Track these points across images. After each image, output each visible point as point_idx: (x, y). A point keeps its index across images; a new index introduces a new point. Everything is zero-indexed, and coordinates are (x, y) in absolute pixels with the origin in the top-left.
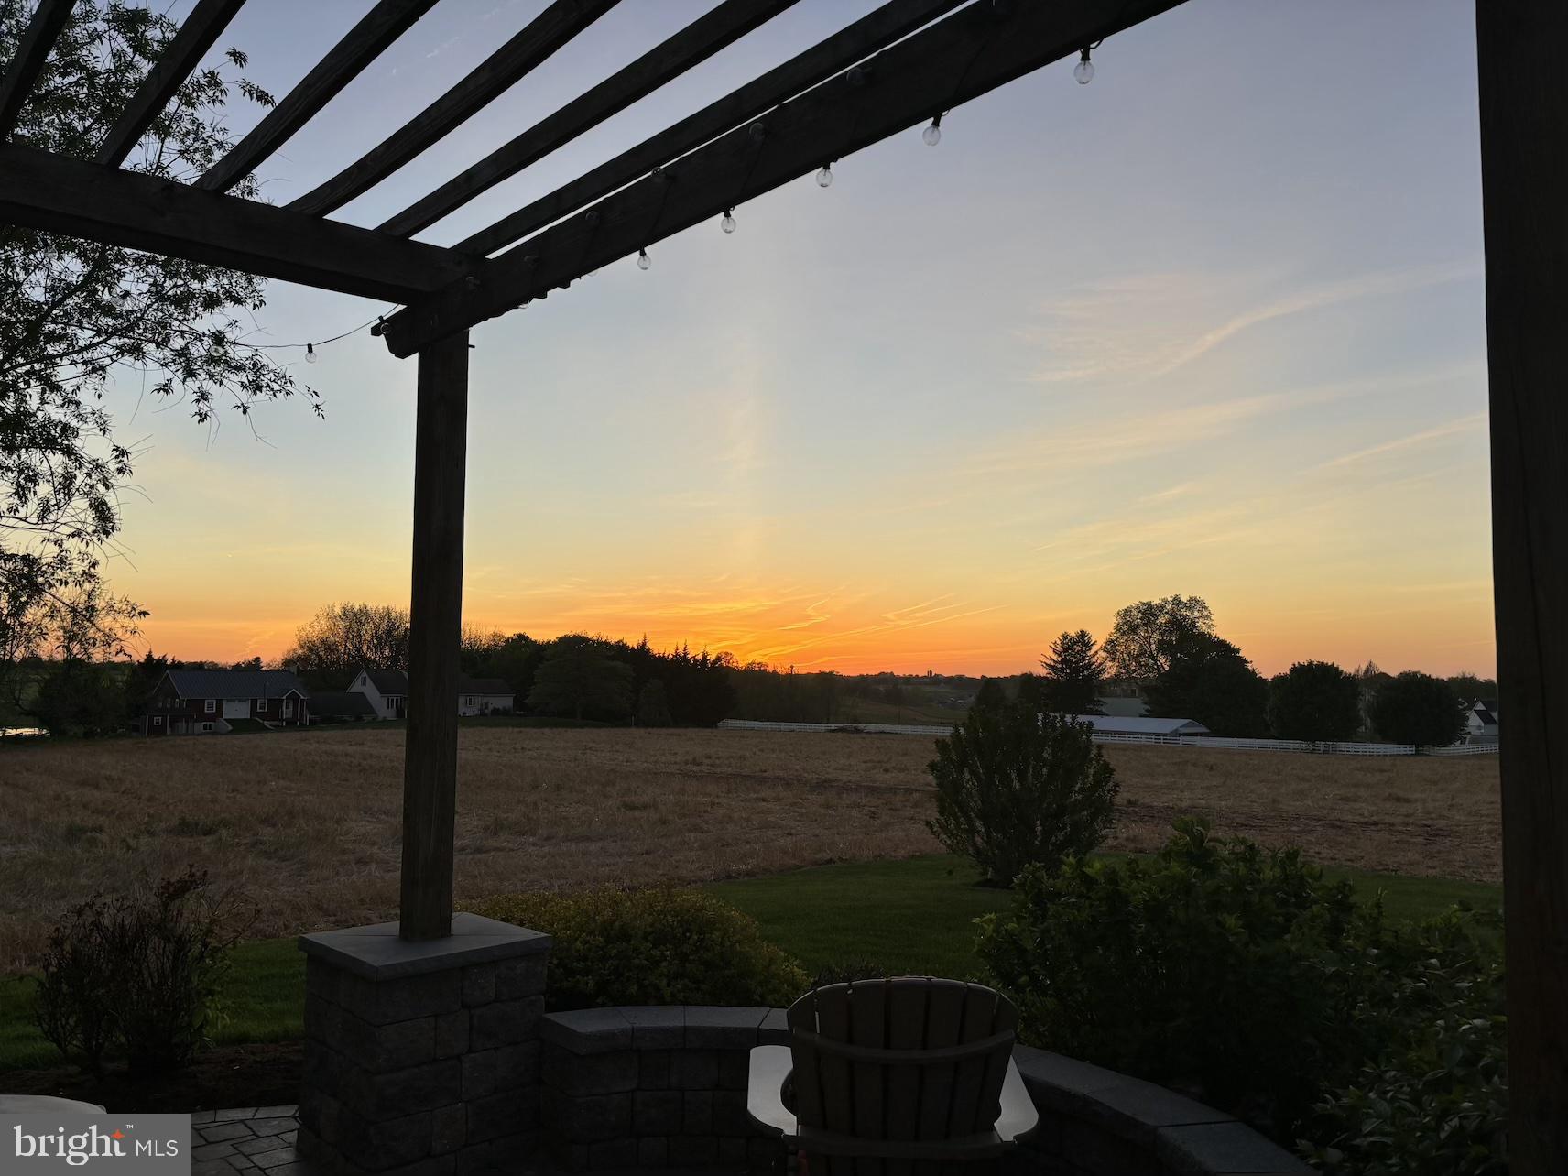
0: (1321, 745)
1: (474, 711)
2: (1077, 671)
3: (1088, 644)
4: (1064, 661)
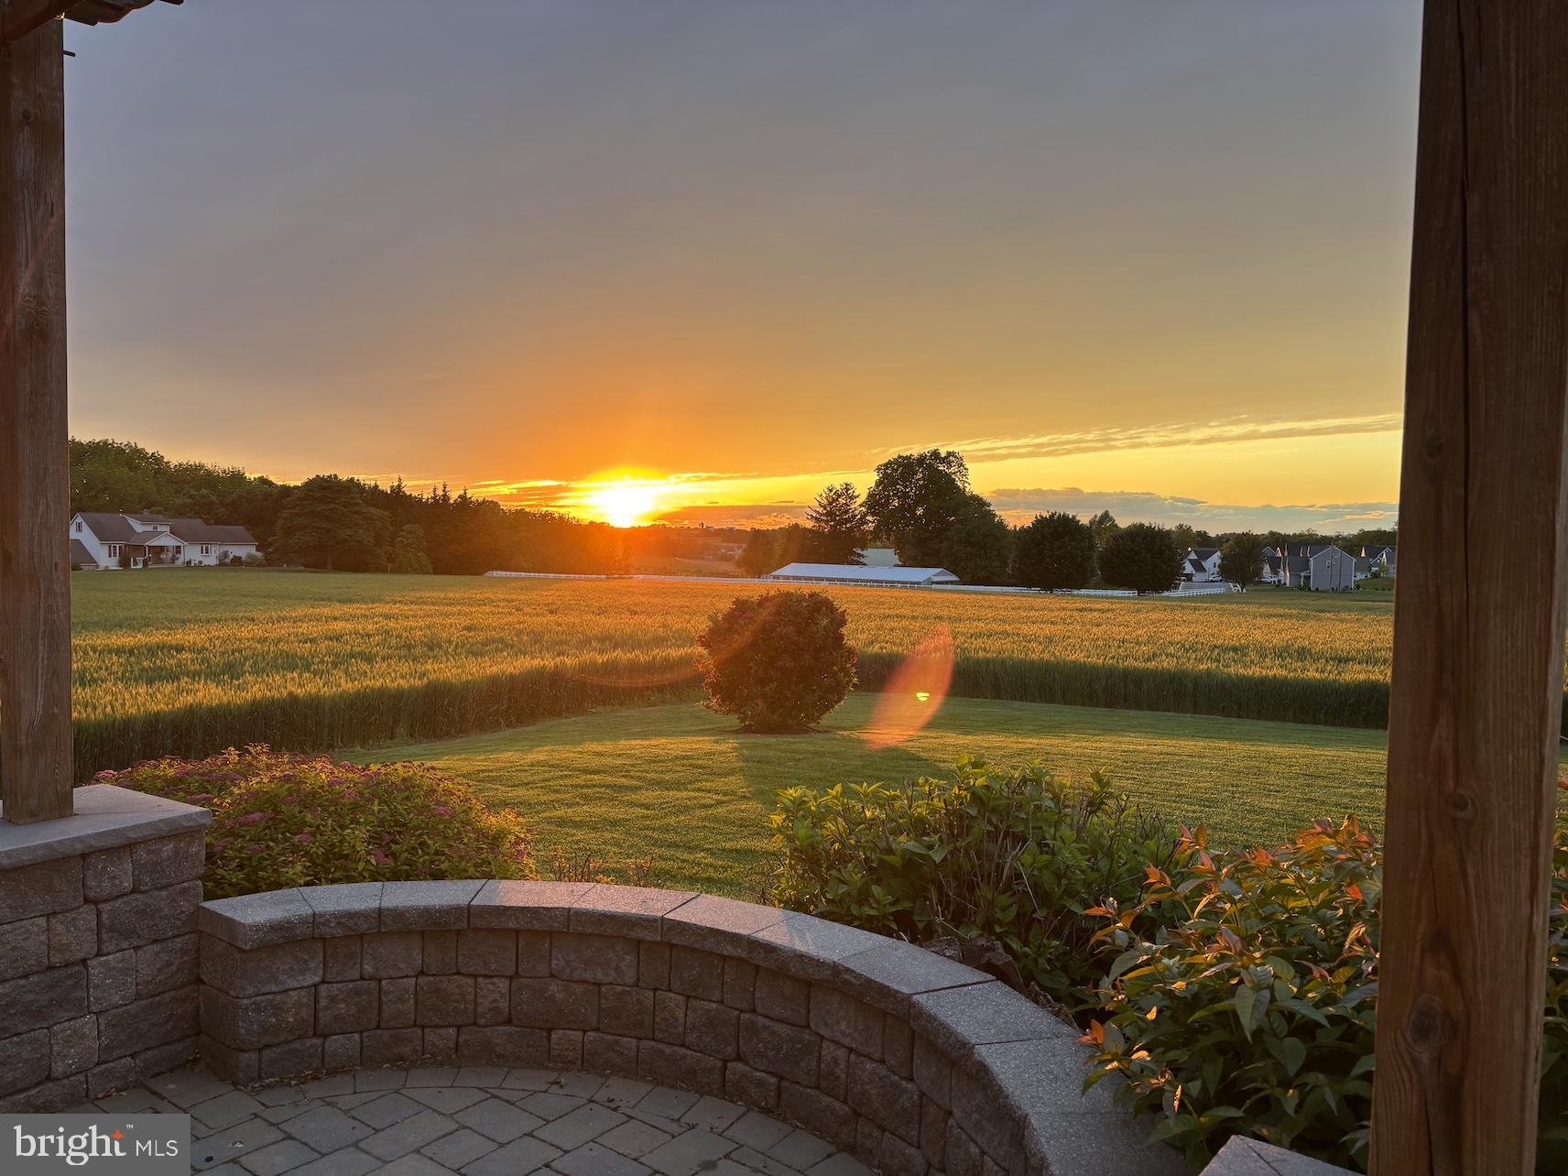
0: (1057, 592)
1: (211, 560)
2: (840, 523)
3: (852, 498)
4: (829, 514)
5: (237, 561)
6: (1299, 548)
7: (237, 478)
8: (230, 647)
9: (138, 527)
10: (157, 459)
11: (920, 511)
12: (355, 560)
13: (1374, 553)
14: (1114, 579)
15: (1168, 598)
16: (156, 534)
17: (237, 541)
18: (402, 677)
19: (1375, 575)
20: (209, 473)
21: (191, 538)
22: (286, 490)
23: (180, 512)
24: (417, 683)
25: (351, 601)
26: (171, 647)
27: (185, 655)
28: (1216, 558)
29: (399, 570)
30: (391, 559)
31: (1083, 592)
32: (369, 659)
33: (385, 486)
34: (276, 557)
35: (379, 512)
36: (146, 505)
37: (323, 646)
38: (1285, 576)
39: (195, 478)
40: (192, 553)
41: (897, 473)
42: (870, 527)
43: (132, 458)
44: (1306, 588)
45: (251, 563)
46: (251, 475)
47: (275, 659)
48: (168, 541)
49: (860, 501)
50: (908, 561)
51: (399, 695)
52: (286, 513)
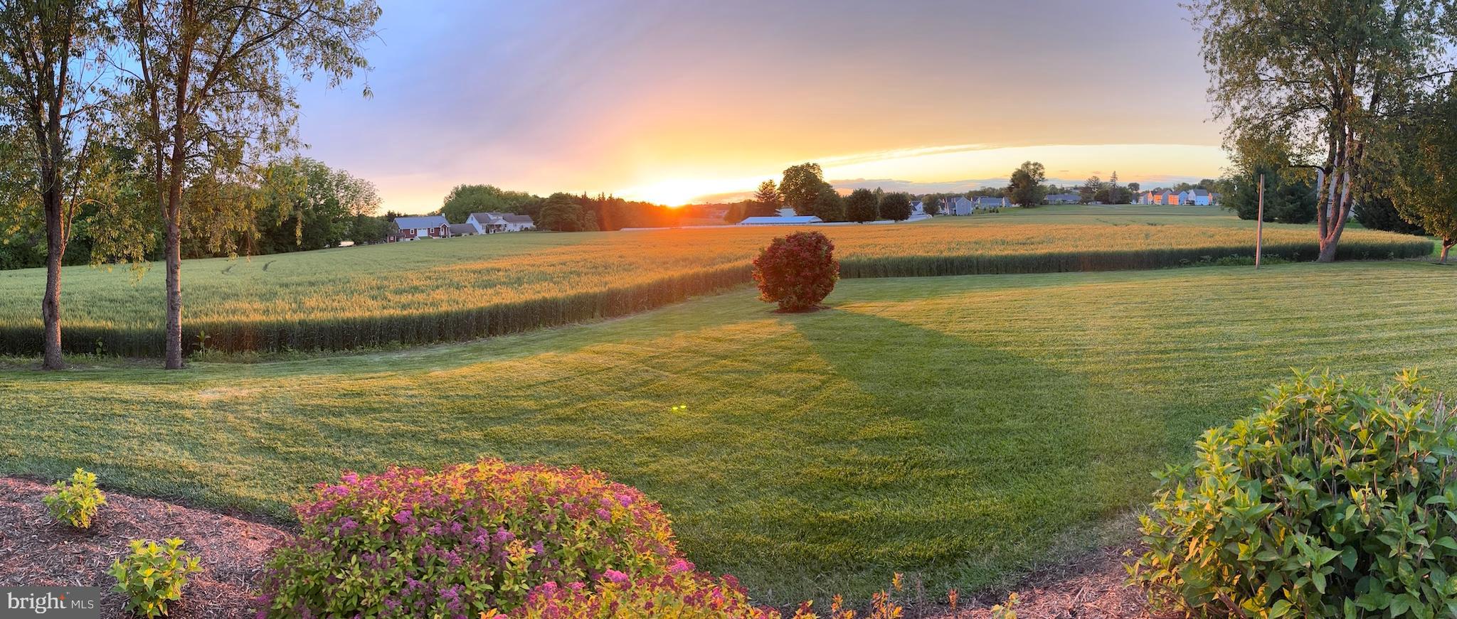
0: (864, 223)
1: (517, 229)
2: (768, 198)
3: (774, 186)
4: (764, 194)
5: (526, 229)
6: (950, 198)
7: (526, 196)
8: (519, 269)
9: (492, 217)
10: (498, 190)
11: (803, 191)
12: (569, 227)
13: (975, 199)
14: (886, 216)
15: (906, 223)
16: (498, 220)
17: (527, 221)
18: (596, 285)
19: (977, 208)
20: (516, 195)
21: (510, 221)
22: (543, 200)
23: (506, 211)
24: (604, 289)
25: (569, 245)
26: (495, 269)
27: (501, 273)
28: (921, 204)
29: (587, 230)
30: (583, 226)
31: (875, 222)
32: (579, 275)
33: (580, 195)
34: (540, 227)
35: (578, 206)
36: (494, 209)
37: (558, 267)
38: (947, 211)
39: (511, 197)
40: (511, 227)
41: (792, 174)
42: (782, 199)
43: (488, 191)
44: (955, 215)
45: (532, 230)
46: (531, 194)
47: (538, 275)
48: (501, 222)
49: (777, 188)
50: (800, 213)
51: (595, 296)
52: (543, 209)
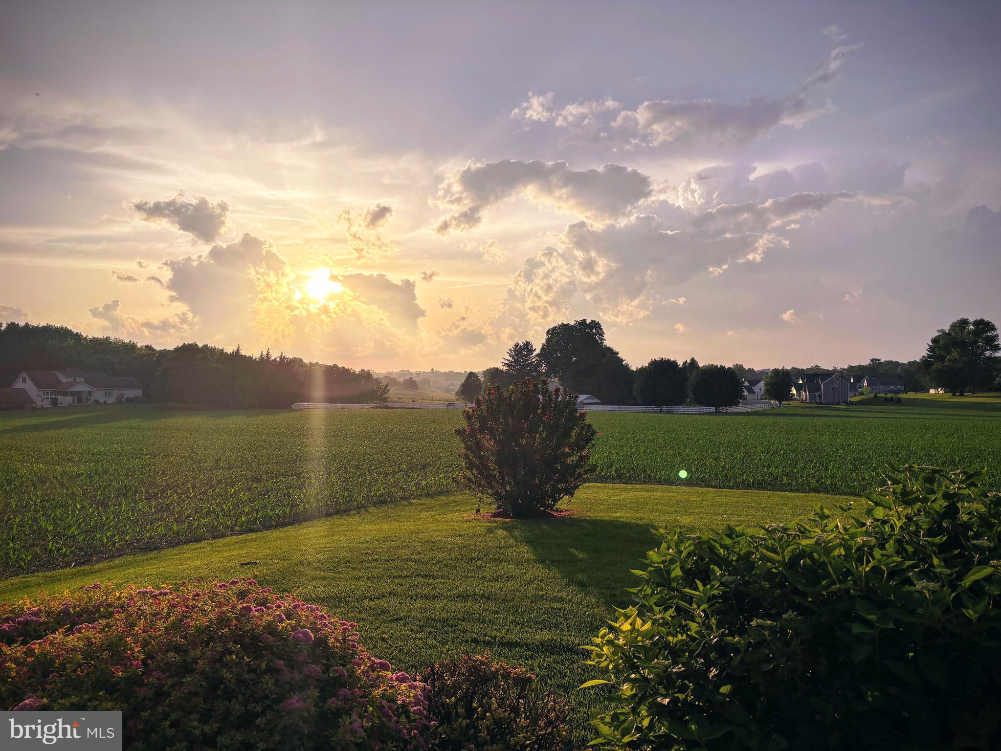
0: (665, 408)
1: (112, 400)
2: (524, 367)
3: (531, 351)
4: (516, 361)
5: (129, 400)
6: (813, 377)
7: (131, 346)
9: (64, 379)
11: (574, 358)
13: (859, 380)
16: (75, 383)
17: (129, 386)
19: (861, 394)
20: (112, 343)
21: (99, 385)
22: (163, 353)
23: (92, 369)
34: (154, 398)
36: (69, 365)
38: (806, 395)
40: (100, 395)
41: (560, 334)
42: (543, 369)
45: (138, 401)
46: (141, 344)
48: (83, 387)
49: (536, 352)
